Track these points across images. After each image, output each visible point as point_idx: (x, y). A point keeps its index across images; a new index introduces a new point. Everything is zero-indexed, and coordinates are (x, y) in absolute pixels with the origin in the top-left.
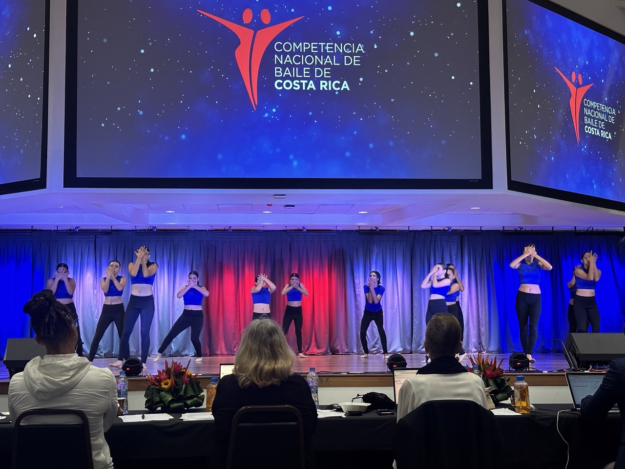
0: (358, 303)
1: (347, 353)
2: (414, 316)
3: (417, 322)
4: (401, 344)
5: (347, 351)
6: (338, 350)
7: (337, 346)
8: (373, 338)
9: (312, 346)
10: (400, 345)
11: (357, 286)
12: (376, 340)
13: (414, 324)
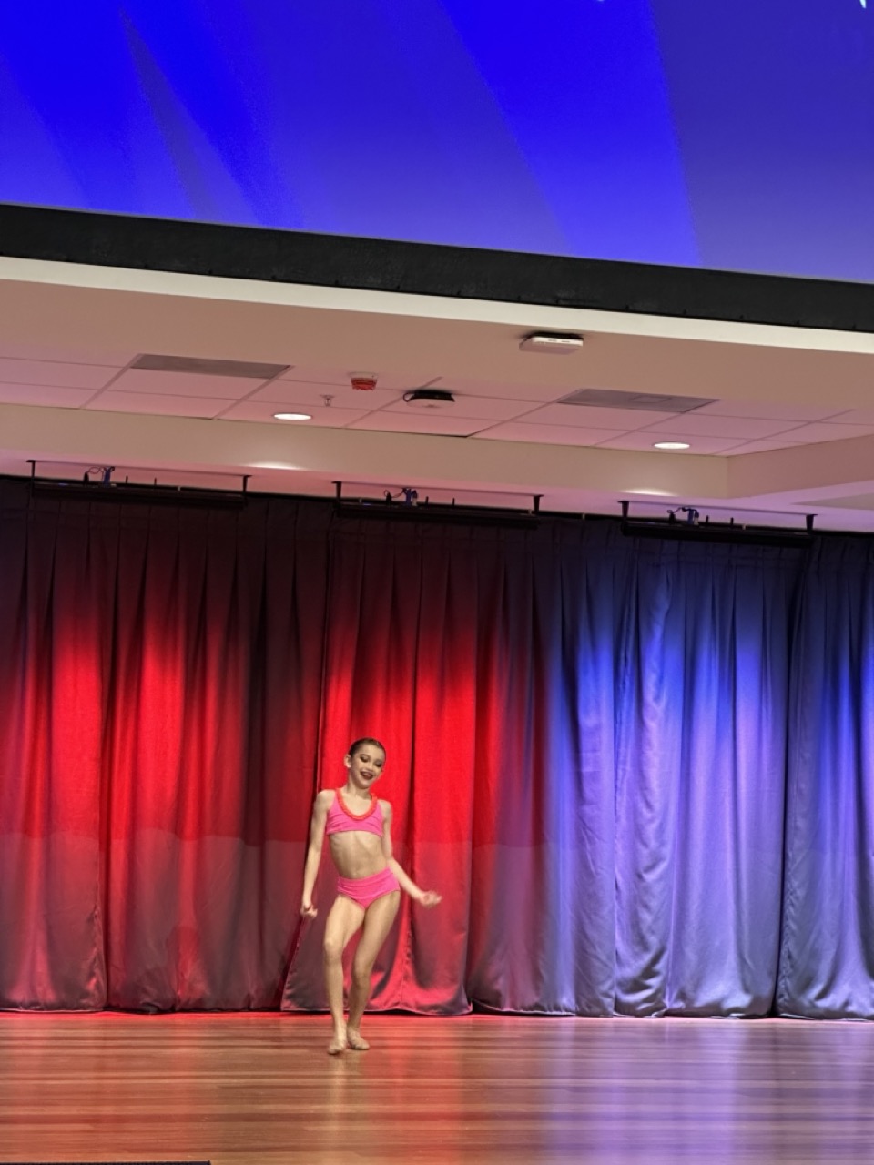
0: (587, 809)
1: (537, 1010)
2: (791, 866)
3: (800, 893)
4: (743, 981)
5: (536, 1000)
6: (498, 994)
7: (496, 978)
8: (637, 949)
9: (397, 974)
10: (739, 984)
11: (586, 743)
12: (647, 958)
13: (789, 899)
